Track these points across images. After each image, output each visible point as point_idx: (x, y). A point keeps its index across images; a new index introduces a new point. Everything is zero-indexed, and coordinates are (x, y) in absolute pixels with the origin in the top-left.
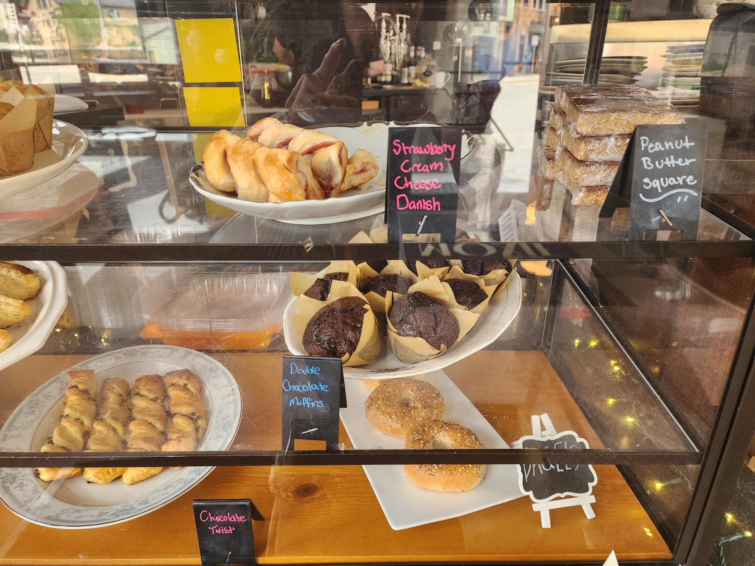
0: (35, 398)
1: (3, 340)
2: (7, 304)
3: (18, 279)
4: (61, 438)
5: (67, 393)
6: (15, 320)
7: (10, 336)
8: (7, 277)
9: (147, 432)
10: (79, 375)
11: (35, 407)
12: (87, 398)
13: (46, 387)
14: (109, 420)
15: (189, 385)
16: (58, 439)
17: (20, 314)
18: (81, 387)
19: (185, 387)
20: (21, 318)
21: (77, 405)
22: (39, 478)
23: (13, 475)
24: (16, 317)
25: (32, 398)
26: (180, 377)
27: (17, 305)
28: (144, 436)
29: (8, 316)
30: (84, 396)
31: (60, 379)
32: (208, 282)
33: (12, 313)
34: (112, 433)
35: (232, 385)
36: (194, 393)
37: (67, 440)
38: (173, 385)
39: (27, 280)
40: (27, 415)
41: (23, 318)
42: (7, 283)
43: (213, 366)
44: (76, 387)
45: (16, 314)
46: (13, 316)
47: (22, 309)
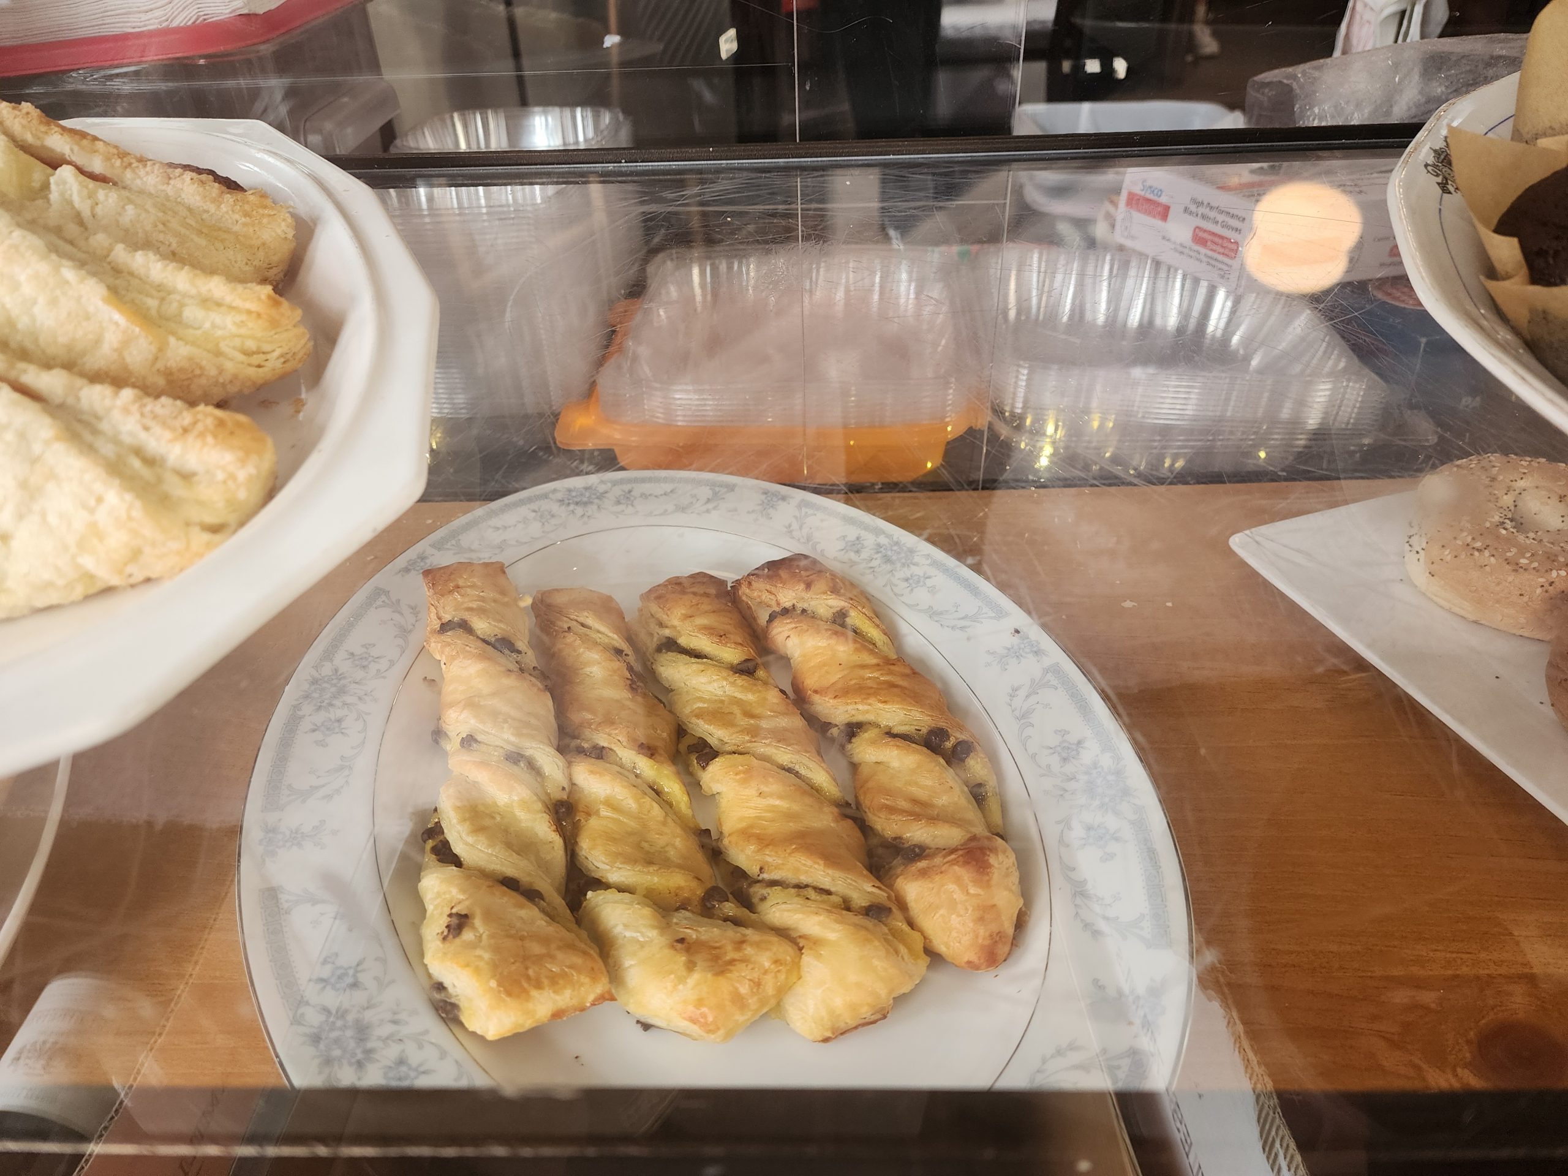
0: (327, 670)
1: (243, 462)
2: (207, 302)
3: (212, 208)
4: (482, 838)
5: (437, 648)
6: (252, 372)
7: (270, 442)
8: (167, 198)
9: (796, 807)
10: (461, 583)
11: (337, 702)
12: (514, 667)
13: (349, 626)
14: (628, 755)
15: (853, 613)
16: (470, 840)
17: (266, 347)
18: (481, 625)
19: (839, 619)
20: (273, 364)
21: (493, 694)
22: (461, 1024)
23: (350, 1018)
24: (256, 359)
25: (316, 667)
26: (808, 586)
27: (248, 305)
28: (793, 826)
29: (218, 353)
30: (502, 660)
31: (387, 593)
32: (702, 273)
33: (237, 342)
34: (657, 811)
35: (1000, 614)
36: (879, 644)
37: (509, 845)
38: (785, 612)
39: (246, 214)
40: (318, 736)
41: (278, 364)
42: (174, 224)
43: (883, 540)
44: (465, 626)
45: (251, 345)
46: (241, 357)
47: (274, 324)
